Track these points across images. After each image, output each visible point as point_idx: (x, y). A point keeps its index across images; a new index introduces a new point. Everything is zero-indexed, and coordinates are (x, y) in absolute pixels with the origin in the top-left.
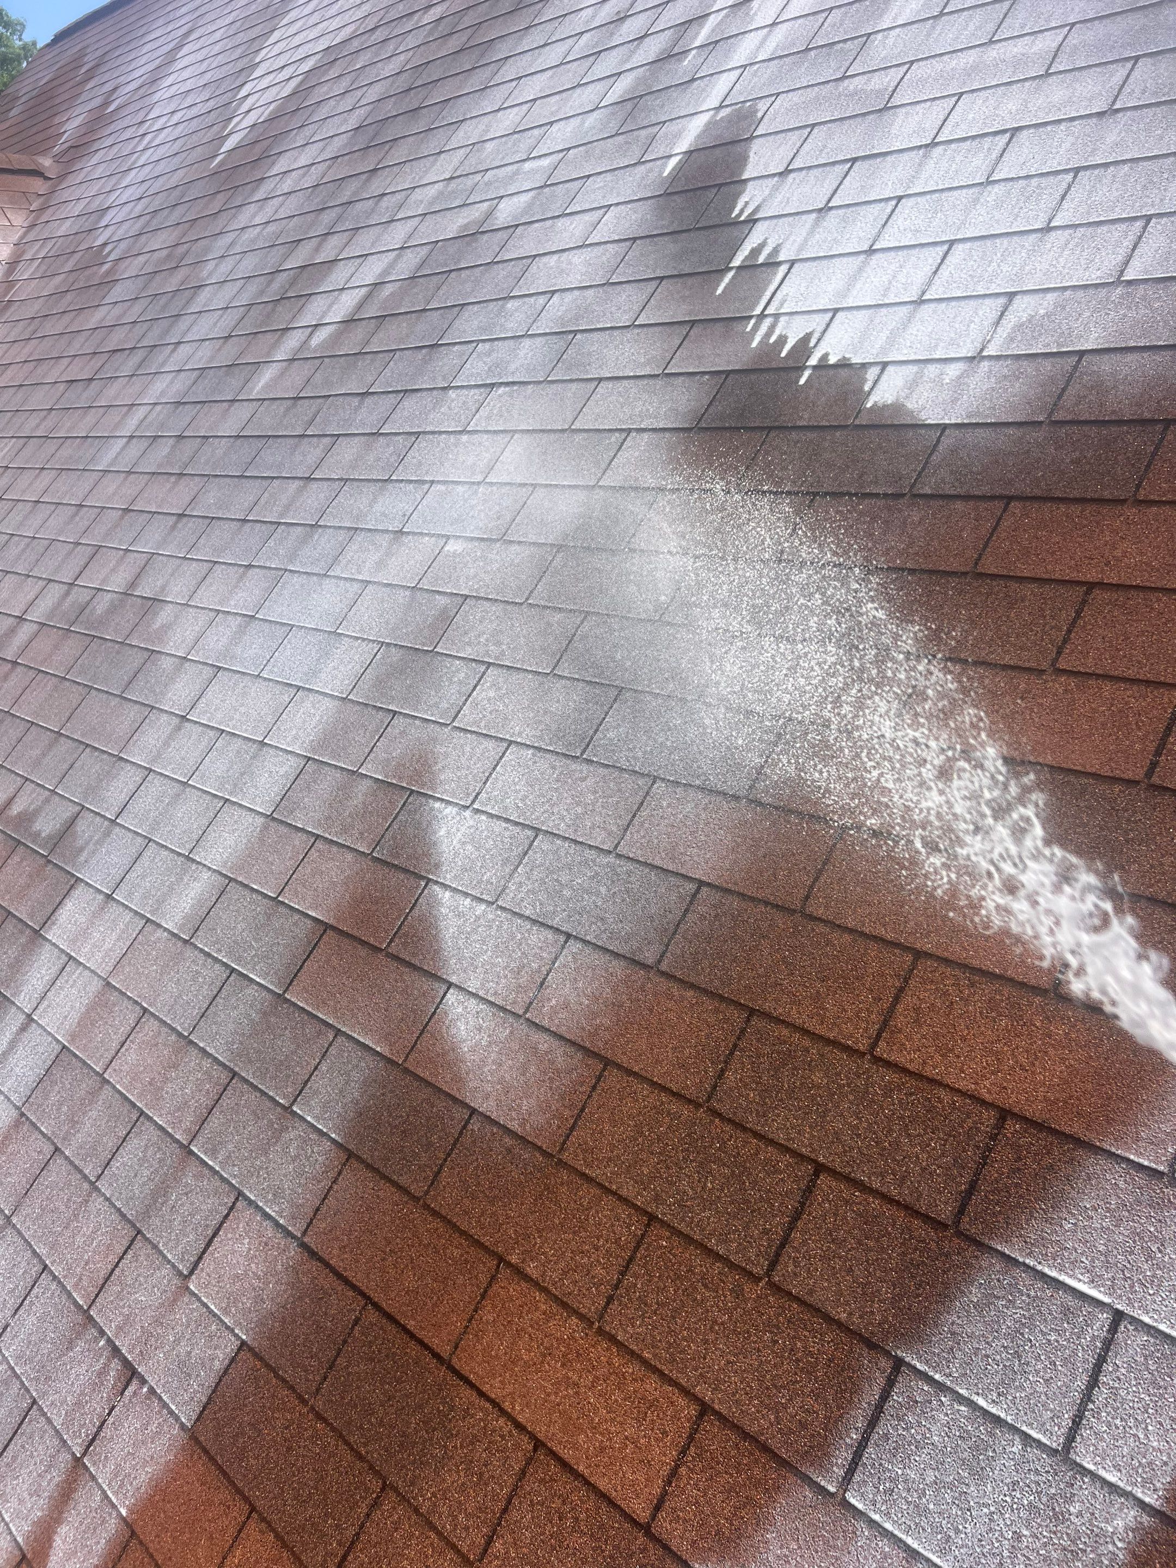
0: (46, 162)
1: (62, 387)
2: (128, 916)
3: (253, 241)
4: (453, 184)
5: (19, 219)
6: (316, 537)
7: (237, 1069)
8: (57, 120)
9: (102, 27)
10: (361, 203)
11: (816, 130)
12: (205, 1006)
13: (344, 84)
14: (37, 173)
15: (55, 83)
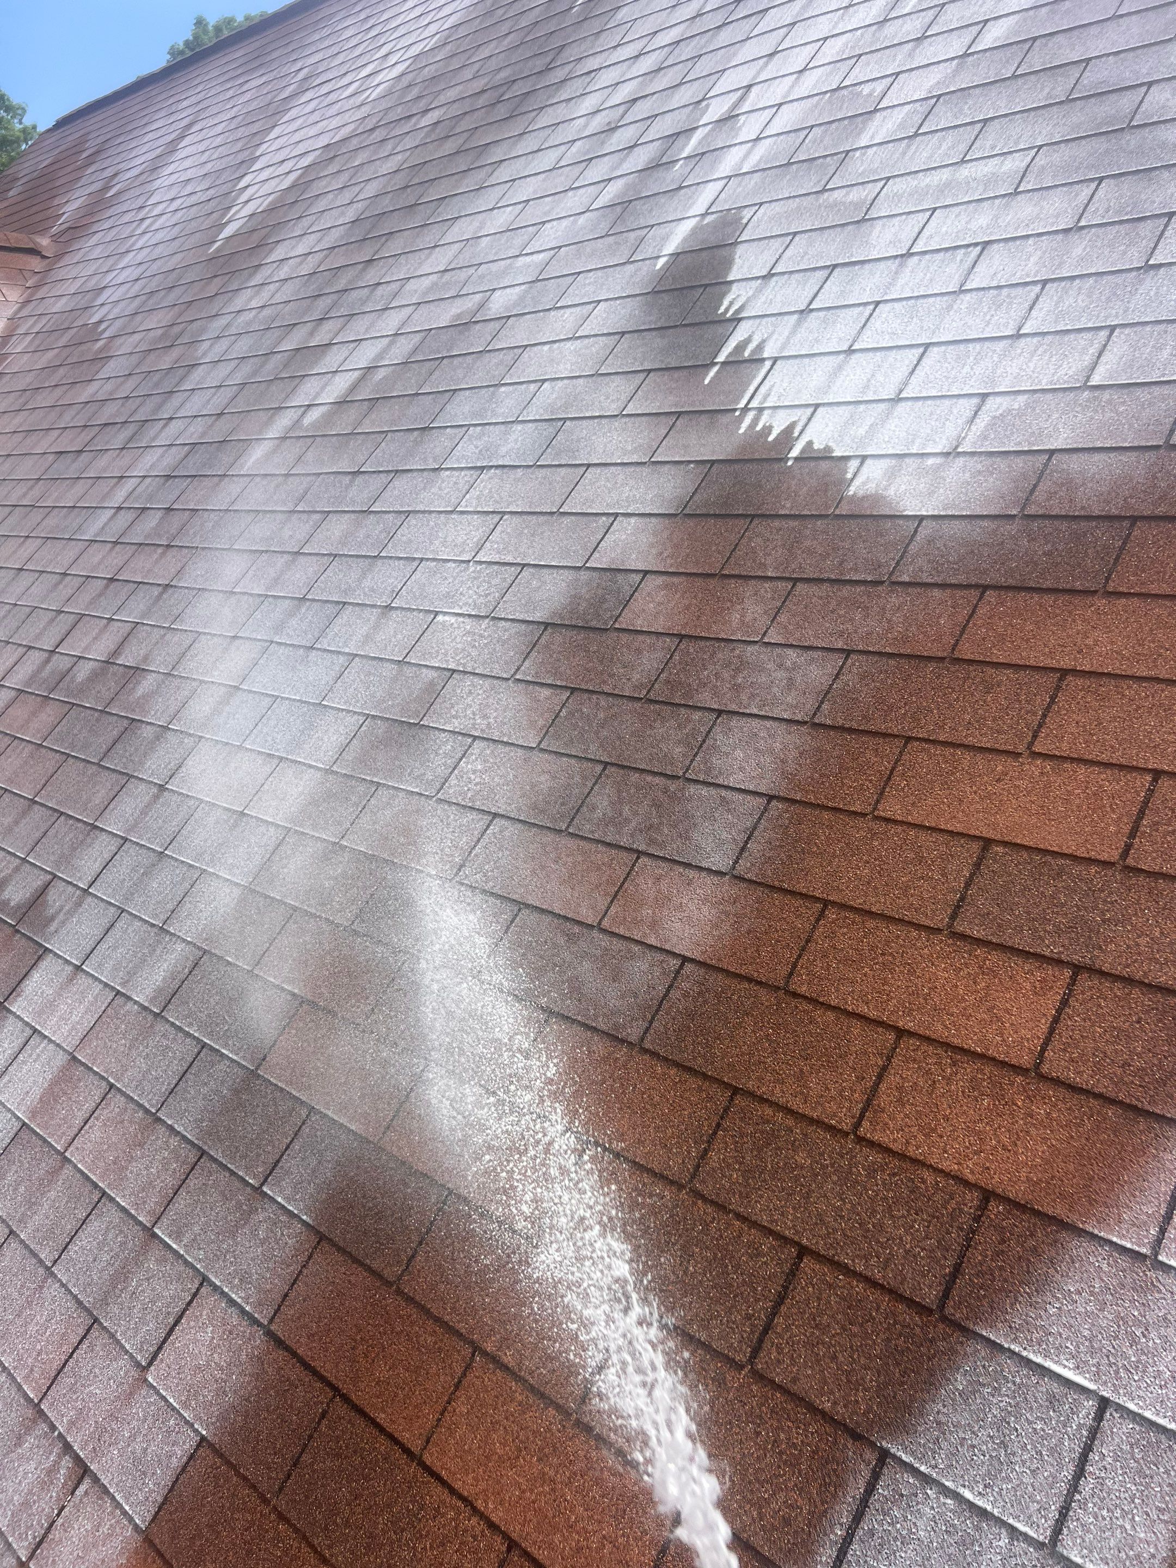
0: (44, 242)
1: (51, 458)
2: (98, 987)
3: (249, 323)
4: (447, 276)
5: (14, 295)
6: (303, 610)
7: (205, 1148)
8: (56, 202)
9: (101, 117)
10: (357, 291)
11: (797, 238)
12: (174, 1082)
13: (344, 178)
14: (33, 252)
15: (55, 167)
